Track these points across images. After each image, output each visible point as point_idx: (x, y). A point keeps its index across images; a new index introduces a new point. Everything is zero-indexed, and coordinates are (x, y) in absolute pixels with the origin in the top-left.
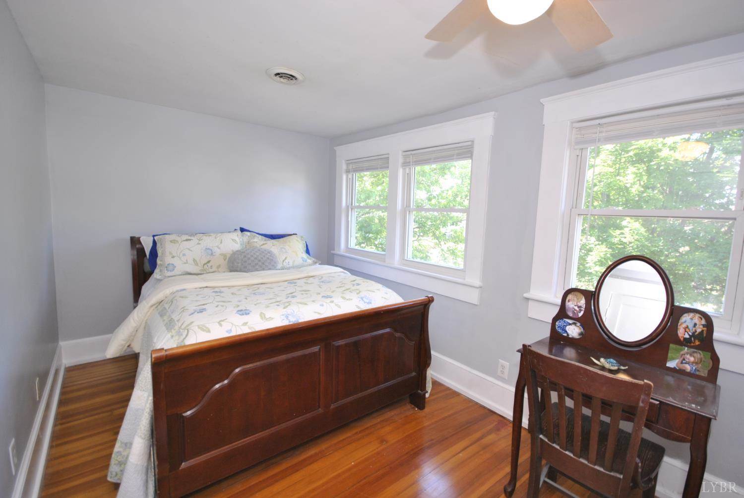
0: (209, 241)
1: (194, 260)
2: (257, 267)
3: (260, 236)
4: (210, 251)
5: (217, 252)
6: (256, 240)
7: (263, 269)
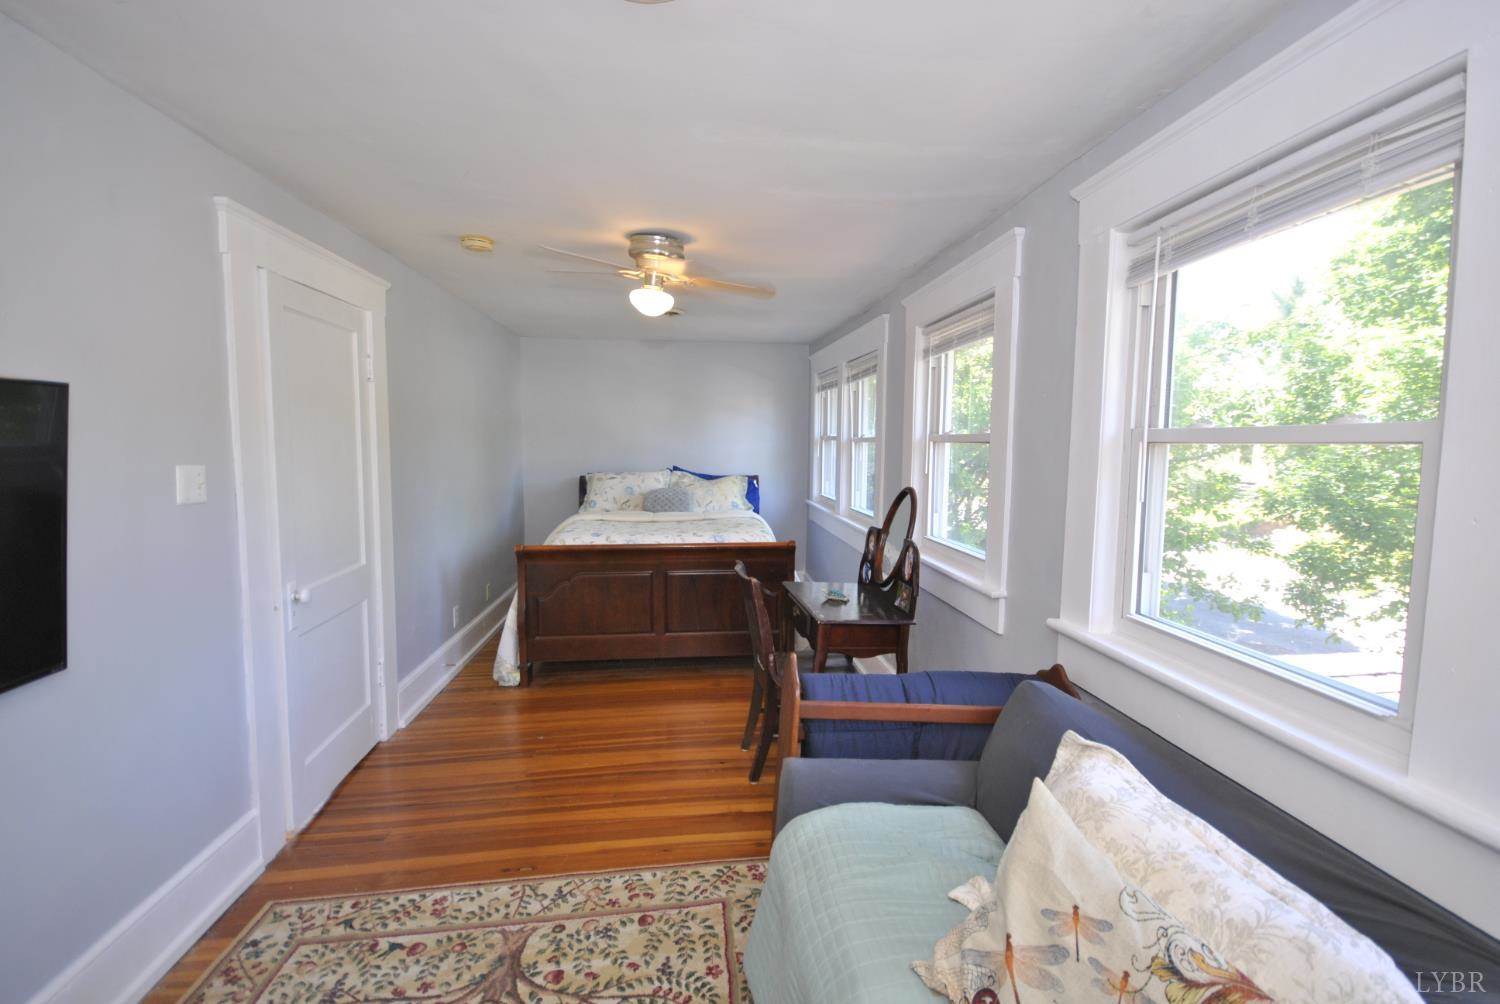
0: (631, 480)
1: (614, 499)
2: (667, 508)
3: (693, 477)
4: (629, 490)
5: (637, 490)
6: (686, 480)
7: (673, 510)
